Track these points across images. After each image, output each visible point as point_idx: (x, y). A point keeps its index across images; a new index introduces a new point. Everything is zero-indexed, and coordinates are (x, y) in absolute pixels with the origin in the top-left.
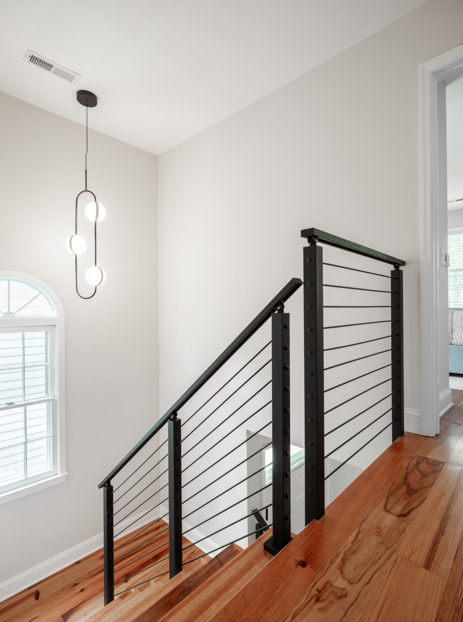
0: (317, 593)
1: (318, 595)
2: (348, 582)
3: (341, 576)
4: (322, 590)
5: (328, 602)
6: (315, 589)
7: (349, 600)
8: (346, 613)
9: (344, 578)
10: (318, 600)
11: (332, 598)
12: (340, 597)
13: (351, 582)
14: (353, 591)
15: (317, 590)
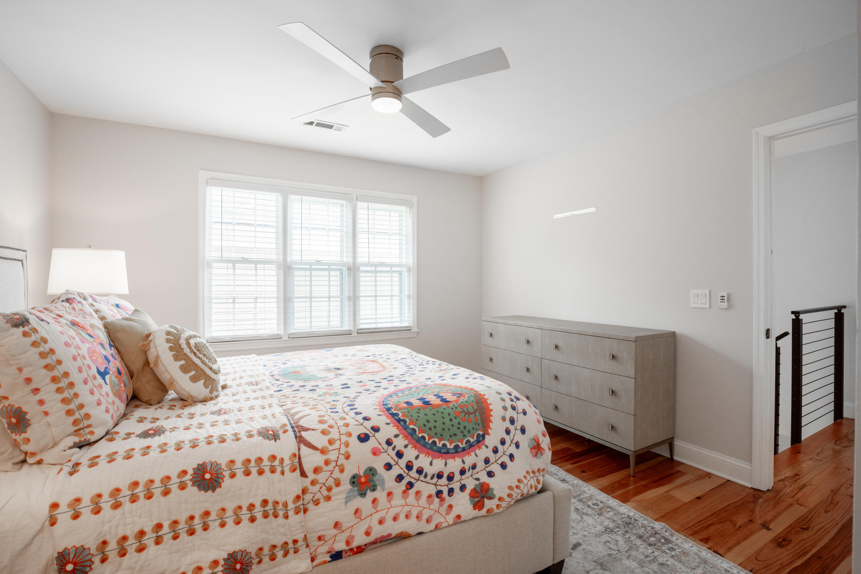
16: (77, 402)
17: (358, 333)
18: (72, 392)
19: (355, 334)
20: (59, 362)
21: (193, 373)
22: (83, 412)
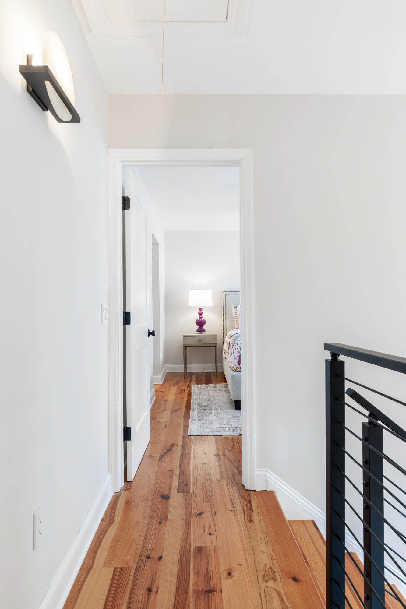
0: (274, 571)
1: (273, 570)
2: (268, 586)
3: (274, 588)
4: (274, 574)
5: (267, 570)
6: (277, 572)
7: (260, 579)
8: (256, 570)
9: (272, 588)
10: (271, 568)
11: (267, 573)
12: (264, 576)
13: (267, 587)
14: (263, 585)
15: (276, 572)
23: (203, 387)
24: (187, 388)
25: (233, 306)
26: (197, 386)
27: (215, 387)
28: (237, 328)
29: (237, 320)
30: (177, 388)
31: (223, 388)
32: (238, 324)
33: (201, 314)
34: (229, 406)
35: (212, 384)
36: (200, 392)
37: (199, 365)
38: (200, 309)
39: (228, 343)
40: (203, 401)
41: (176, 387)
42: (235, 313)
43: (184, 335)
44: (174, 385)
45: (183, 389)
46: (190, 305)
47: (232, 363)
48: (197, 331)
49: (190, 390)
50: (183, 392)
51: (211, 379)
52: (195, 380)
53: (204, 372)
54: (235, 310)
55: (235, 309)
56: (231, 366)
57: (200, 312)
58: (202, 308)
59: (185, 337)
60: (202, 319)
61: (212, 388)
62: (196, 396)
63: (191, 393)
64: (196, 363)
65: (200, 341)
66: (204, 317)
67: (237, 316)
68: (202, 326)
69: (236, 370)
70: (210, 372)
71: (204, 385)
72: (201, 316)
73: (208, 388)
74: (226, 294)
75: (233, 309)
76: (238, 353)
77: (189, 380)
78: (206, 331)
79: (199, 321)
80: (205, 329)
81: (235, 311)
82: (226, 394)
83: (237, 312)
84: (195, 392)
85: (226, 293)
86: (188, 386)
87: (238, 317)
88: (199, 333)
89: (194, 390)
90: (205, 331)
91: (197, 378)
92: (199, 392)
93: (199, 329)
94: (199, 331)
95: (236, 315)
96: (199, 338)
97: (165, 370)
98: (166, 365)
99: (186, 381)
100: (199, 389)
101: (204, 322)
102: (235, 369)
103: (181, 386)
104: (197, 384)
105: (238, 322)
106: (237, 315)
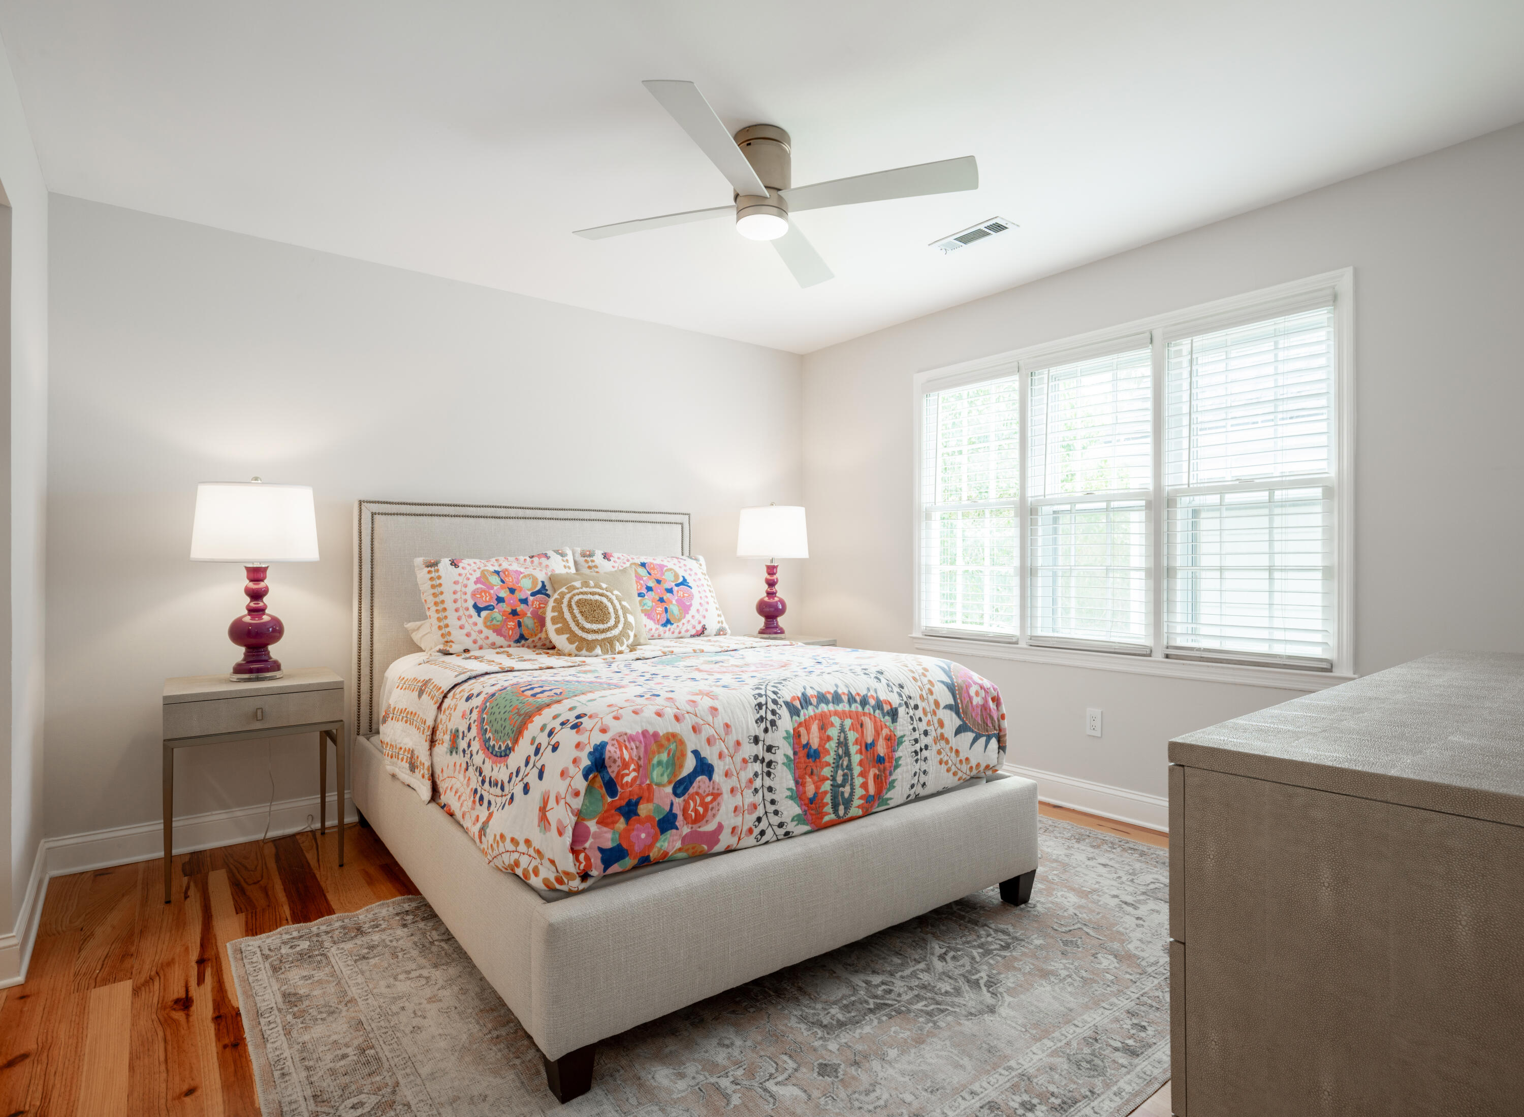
16: (446, 622)
17: (1167, 656)
18: (444, 614)
19: (1158, 656)
20: (442, 593)
21: (559, 625)
22: (447, 630)
23: (291, 943)
24: (201, 980)
25: (419, 561)
26: (253, 943)
27: (360, 931)
28: (440, 651)
29: (441, 615)
30: (136, 991)
31: (400, 932)
32: (449, 633)
33: (256, 595)
34: (511, 1075)
35: (331, 912)
36: (291, 999)
37: (239, 813)
38: (256, 574)
39: (430, 723)
40: (333, 1072)
41: (124, 988)
42: (433, 587)
43: (165, 698)
44: (111, 978)
45: (177, 991)
46: (198, 552)
47: (522, 847)
48: (238, 669)
49: (220, 991)
50: (179, 1016)
51: (314, 876)
52: (231, 903)
53: (265, 841)
54: (433, 575)
55: (429, 572)
56: (517, 864)
57: (252, 585)
58: (266, 569)
59: (172, 704)
60: (266, 618)
61: (348, 946)
62: (278, 1042)
63: (238, 1014)
64: (224, 806)
65: (258, 714)
66: (273, 605)
67: (443, 602)
68: (265, 645)
69: (558, 887)
70: (294, 836)
71: (293, 930)
72: (261, 604)
73: (321, 943)
74: (373, 514)
75: (422, 575)
76: (569, 799)
77: (193, 908)
78: (282, 667)
79: (250, 624)
80: (280, 661)
81: (431, 579)
82: (438, 975)
83: (440, 585)
84: (263, 1006)
85: (375, 508)
86: (201, 962)
87: (449, 605)
88: (249, 680)
89: (245, 980)
90: (276, 666)
91: (238, 889)
92: (285, 995)
93: (244, 660)
94: (251, 671)
95: (435, 595)
96: (250, 705)
97: (45, 866)
98: (44, 845)
99: (180, 923)
100: (275, 969)
101: (274, 630)
102: (546, 882)
103: (161, 971)
104: (252, 930)
105: (447, 626)
106: (441, 598)
